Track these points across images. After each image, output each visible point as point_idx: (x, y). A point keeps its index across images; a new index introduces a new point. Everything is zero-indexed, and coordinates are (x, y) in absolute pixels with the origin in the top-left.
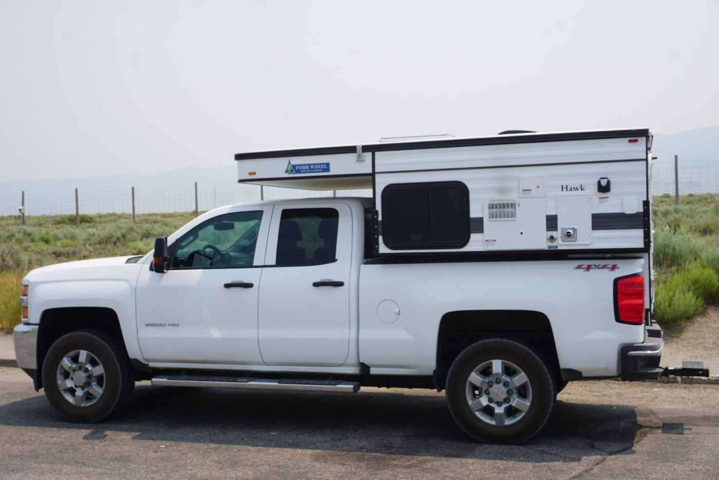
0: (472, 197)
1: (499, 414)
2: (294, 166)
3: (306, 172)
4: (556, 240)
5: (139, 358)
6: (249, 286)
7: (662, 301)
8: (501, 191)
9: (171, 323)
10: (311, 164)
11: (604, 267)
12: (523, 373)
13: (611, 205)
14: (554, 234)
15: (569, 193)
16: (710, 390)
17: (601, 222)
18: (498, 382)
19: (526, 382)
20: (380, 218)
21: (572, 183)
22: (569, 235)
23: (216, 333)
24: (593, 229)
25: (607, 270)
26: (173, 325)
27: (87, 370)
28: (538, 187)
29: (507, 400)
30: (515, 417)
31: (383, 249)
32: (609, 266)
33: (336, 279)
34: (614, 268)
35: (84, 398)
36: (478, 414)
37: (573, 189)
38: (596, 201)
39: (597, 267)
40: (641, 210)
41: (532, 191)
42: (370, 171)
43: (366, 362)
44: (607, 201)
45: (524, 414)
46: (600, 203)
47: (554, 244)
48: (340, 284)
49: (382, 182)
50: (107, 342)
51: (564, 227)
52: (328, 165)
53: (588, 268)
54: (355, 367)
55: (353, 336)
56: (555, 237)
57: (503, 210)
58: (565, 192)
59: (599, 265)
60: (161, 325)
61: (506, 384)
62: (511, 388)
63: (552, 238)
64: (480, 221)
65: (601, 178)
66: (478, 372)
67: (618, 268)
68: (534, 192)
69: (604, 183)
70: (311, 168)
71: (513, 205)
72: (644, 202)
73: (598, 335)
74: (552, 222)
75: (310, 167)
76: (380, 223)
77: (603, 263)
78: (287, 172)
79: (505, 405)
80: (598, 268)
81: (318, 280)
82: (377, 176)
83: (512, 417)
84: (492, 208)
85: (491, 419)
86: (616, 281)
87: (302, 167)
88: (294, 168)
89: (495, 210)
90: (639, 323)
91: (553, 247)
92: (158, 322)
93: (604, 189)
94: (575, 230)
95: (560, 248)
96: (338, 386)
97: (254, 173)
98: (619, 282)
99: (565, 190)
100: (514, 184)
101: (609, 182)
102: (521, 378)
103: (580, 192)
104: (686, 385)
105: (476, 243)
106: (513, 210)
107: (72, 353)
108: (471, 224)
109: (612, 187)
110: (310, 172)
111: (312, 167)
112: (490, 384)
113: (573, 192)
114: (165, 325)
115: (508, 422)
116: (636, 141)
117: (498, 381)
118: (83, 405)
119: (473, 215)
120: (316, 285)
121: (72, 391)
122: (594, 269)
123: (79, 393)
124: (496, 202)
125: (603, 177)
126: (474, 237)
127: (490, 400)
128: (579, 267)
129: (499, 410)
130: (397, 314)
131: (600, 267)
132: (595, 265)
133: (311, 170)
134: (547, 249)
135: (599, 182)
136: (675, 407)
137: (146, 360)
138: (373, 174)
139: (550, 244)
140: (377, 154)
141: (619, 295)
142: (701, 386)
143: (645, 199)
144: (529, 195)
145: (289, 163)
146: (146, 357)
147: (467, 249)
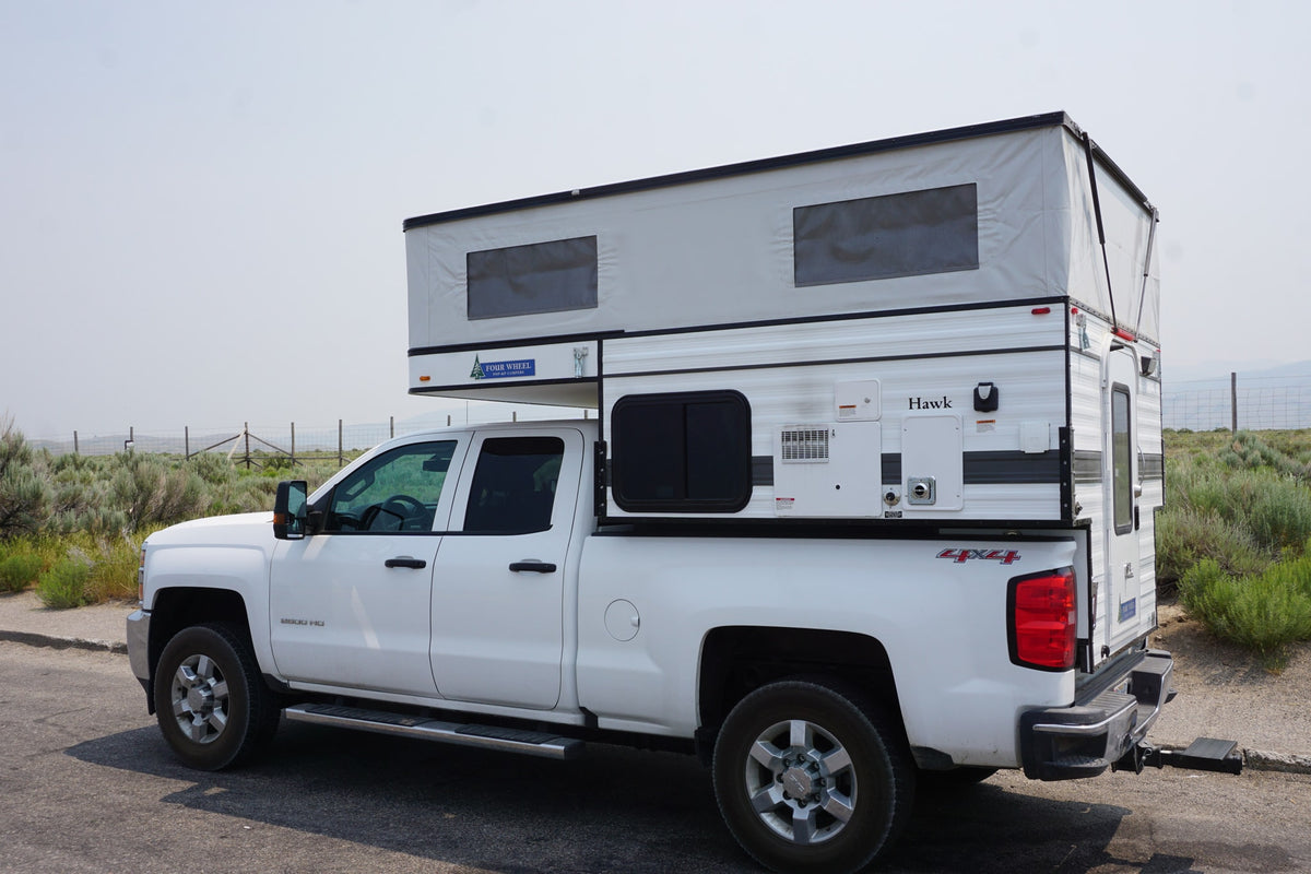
0: (756, 419)
1: (801, 822)
2: (484, 365)
3: (500, 376)
4: (898, 501)
5: (274, 673)
6: (420, 565)
7: (1245, 607)
8: (805, 408)
9: (314, 620)
10: (508, 362)
11: (993, 555)
12: (843, 749)
13: (999, 437)
14: (894, 489)
15: (923, 412)
16: (1298, 785)
17: (981, 468)
18: (800, 762)
19: (848, 766)
20: (609, 457)
21: (928, 394)
22: (919, 491)
23: (372, 641)
24: (965, 483)
25: (996, 562)
26: (317, 623)
27: (208, 688)
28: (867, 401)
29: (813, 797)
30: (828, 830)
31: (613, 510)
32: (1002, 554)
33: (545, 561)
34: (1010, 558)
35: (205, 732)
36: (768, 819)
37: (930, 405)
38: (972, 427)
39: (979, 555)
40: (1056, 446)
41: (856, 409)
42: (594, 373)
43: (590, 708)
44: (992, 429)
45: (843, 826)
46: (978, 431)
47: (896, 509)
48: (550, 568)
49: (613, 392)
50: (233, 646)
51: (913, 476)
52: (532, 362)
53: (963, 557)
54: (574, 713)
55: (567, 660)
56: (897, 495)
57: (807, 443)
58: (916, 411)
59: (984, 551)
60: (300, 622)
61: (813, 767)
62: (822, 775)
63: (891, 497)
64: (768, 462)
65: (981, 384)
66: (767, 739)
67: (1018, 558)
68: (859, 412)
69: (985, 393)
70: (507, 368)
71: (823, 435)
72: (1060, 429)
73: (976, 686)
74: (891, 467)
75: (505, 367)
76: (609, 464)
77: (990, 546)
78: (473, 375)
79: (813, 806)
80: (982, 557)
81: (517, 560)
82: (605, 380)
83: (824, 830)
84: (788, 439)
85: (788, 829)
86: (1014, 584)
87: (495, 368)
88: (483, 370)
89: (790, 443)
90: (1060, 668)
91: (893, 514)
92: (297, 618)
93: (986, 403)
94: (931, 484)
95: (905, 516)
96: (542, 745)
97: (428, 378)
98: (1020, 586)
99: (915, 406)
100: (826, 396)
101: (994, 393)
102: (839, 759)
103: (942, 410)
104: (1254, 772)
105: (762, 504)
106: (823, 443)
107: (191, 659)
108: (754, 469)
109: (1002, 400)
110: (506, 376)
111: (509, 367)
112: (786, 763)
113: (931, 411)
114: (306, 624)
115: (816, 837)
116: (1047, 311)
117: (800, 760)
118: (201, 741)
119: (758, 451)
120: (516, 568)
121: (189, 717)
122: (973, 558)
123: (198, 721)
124: (794, 429)
125: (983, 381)
126: (758, 492)
127: (786, 795)
128: (946, 554)
129: (801, 814)
130: (634, 625)
131: (985, 554)
132: (975, 551)
133: (508, 373)
134: (883, 517)
135: (976, 391)
136: (1205, 818)
137: (284, 677)
138: (599, 379)
139: (887, 508)
140: (606, 342)
141: (1017, 611)
142: (1283, 775)
143: (1064, 425)
144: (852, 416)
145: (477, 360)
146: (283, 672)
147: (745, 514)
